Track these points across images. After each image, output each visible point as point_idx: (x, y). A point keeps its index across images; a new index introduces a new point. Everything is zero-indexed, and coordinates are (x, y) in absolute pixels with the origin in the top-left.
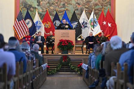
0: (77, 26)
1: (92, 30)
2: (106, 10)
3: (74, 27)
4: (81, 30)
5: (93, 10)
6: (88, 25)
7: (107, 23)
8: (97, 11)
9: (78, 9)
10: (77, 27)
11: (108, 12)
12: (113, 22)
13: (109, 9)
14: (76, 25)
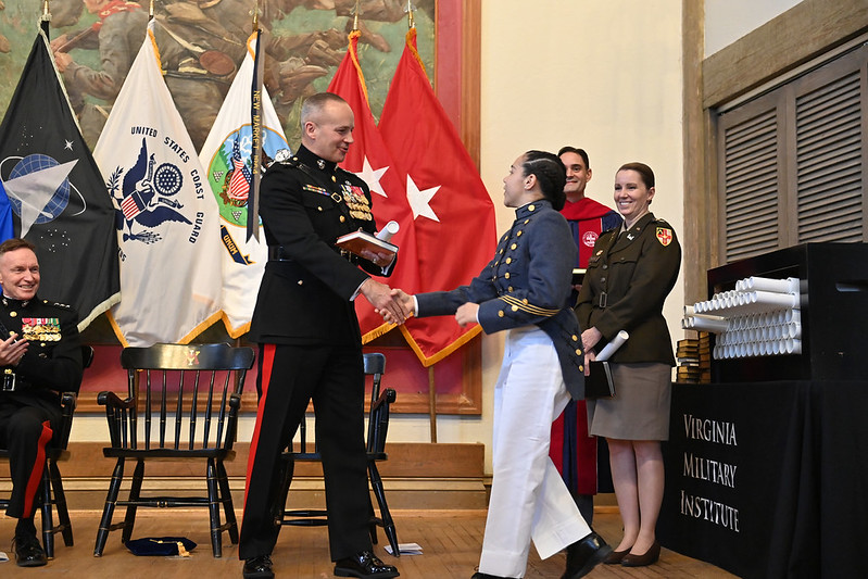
0: (62, 206)
1: (238, 258)
2: (381, 58)
3: (27, 222)
4: (115, 254)
5: (252, 44)
6: (185, 198)
7: (395, 186)
8: (292, 66)
9: (94, 33)
10: (61, 219)
11: (409, 62)
12: (458, 170)
13: (413, 37)
14: (59, 194)
